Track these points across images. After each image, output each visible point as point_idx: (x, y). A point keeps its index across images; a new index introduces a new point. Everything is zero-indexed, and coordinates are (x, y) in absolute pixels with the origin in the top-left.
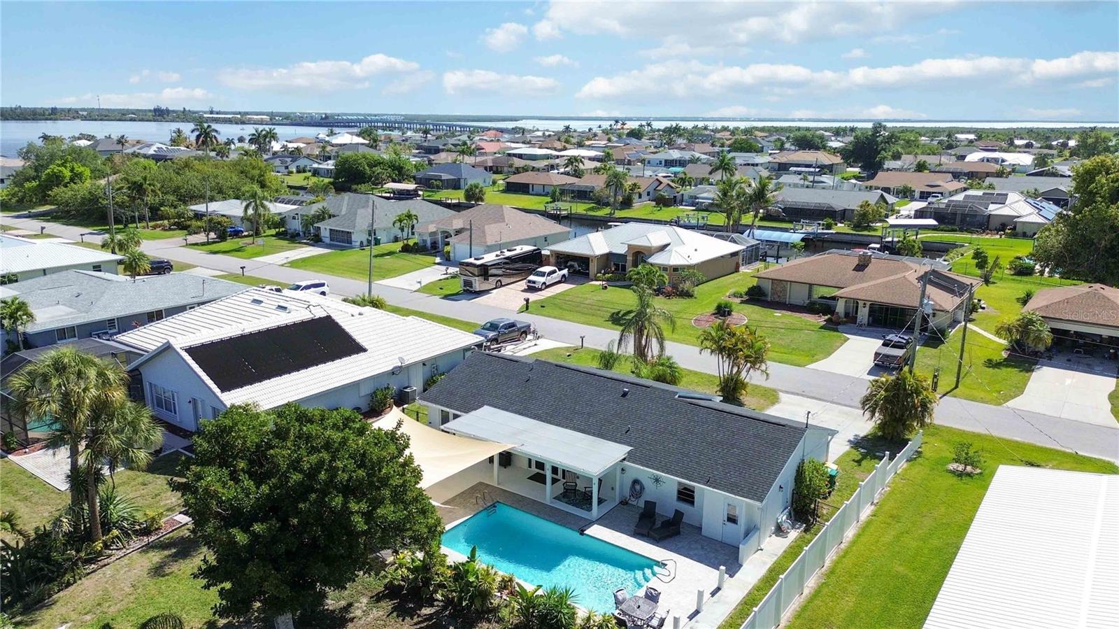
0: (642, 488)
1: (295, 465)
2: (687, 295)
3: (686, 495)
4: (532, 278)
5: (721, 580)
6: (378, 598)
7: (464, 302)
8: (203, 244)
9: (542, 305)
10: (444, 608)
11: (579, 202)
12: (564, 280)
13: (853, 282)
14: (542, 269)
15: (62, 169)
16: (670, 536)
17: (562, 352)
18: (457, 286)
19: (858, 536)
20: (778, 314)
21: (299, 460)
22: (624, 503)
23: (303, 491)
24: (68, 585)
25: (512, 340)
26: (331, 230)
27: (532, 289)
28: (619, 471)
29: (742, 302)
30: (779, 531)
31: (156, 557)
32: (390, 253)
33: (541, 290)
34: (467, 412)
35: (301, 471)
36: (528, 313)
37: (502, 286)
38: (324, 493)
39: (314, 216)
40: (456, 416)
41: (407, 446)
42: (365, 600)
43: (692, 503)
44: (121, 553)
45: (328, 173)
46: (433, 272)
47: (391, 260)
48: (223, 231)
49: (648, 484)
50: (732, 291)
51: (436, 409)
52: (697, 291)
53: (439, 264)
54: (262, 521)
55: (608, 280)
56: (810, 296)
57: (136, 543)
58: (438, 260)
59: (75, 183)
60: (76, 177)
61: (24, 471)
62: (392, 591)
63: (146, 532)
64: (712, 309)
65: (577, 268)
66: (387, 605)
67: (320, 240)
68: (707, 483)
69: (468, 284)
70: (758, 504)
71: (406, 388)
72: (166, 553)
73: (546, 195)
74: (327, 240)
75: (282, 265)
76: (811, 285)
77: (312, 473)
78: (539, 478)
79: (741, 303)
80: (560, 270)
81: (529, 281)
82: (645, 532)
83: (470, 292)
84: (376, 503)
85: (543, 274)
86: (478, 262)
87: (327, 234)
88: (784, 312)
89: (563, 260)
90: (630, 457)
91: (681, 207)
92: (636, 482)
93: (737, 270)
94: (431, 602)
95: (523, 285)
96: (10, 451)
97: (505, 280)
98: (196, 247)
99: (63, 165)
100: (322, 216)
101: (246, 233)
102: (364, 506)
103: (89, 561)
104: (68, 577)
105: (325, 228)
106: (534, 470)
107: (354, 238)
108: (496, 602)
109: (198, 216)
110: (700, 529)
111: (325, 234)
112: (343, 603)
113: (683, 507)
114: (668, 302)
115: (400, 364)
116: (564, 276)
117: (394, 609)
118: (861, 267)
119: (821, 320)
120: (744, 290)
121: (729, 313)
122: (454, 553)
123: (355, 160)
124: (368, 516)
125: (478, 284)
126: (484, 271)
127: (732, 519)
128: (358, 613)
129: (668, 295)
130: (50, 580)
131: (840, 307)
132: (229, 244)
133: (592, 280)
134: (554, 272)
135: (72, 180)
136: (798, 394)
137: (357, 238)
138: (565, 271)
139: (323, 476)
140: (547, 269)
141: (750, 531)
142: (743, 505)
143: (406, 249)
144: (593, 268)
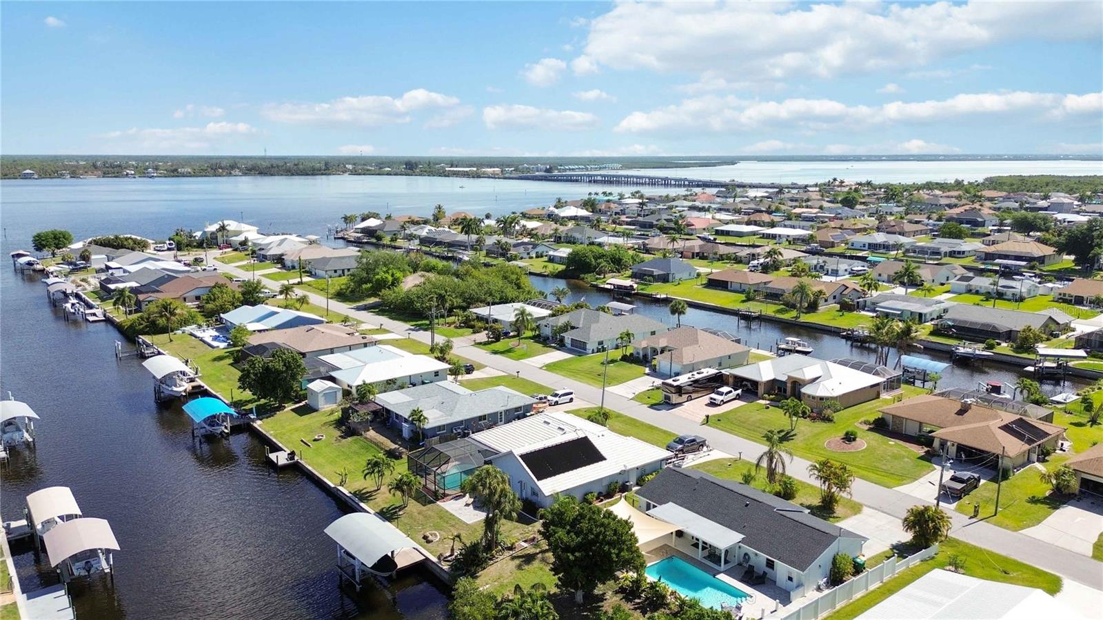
0: (749, 558)
1: (590, 531)
2: (828, 420)
3: (770, 564)
4: (713, 396)
5: (777, 606)
6: (616, 592)
7: (664, 412)
8: (485, 344)
9: (719, 419)
10: (645, 601)
11: (769, 303)
12: (738, 397)
13: (952, 424)
14: (720, 390)
15: (387, 275)
16: (759, 584)
17: (725, 462)
18: (659, 397)
19: (863, 597)
20: (892, 442)
21: (592, 529)
22: (740, 564)
23: (593, 542)
24: (484, 568)
25: (693, 451)
26: (572, 339)
27: (712, 404)
28: (737, 548)
29: (870, 430)
30: (819, 589)
31: (517, 562)
32: (613, 361)
33: (720, 405)
34: (661, 504)
35: (593, 534)
36: (709, 426)
37: (691, 400)
38: (601, 544)
39: (561, 328)
40: (654, 507)
41: (632, 527)
42: (610, 593)
43: (773, 569)
44: (502, 557)
45: (561, 260)
46: (644, 382)
47: (614, 368)
48: (497, 334)
49: (752, 556)
50: (863, 419)
51: (643, 501)
52: (836, 416)
53: (648, 375)
54: (579, 551)
55: (771, 400)
56: (920, 431)
57: (507, 553)
58: (647, 370)
59: (396, 286)
60: (395, 282)
61: (447, 511)
62: (622, 590)
63: (511, 548)
64: (842, 434)
65: (748, 389)
66: (620, 596)
67: (564, 345)
68: (779, 559)
69: (667, 398)
70: (801, 572)
71: (627, 482)
72: (521, 560)
73: (742, 292)
74: (569, 346)
75: (541, 368)
76: (921, 423)
77: (597, 535)
78: (696, 545)
79: (868, 430)
80: (735, 390)
81: (711, 399)
82: (745, 580)
83: (667, 404)
84: (621, 550)
85: (721, 394)
86: (675, 384)
87: (570, 342)
88: (897, 441)
89: (739, 382)
90: (743, 541)
91: (863, 313)
92: (746, 554)
93: (878, 396)
94: (639, 597)
95: (706, 399)
96: (437, 499)
97: (694, 396)
98: (481, 346)
99: (387, 272)
100: (567, 327)
101: (512, 334)
102: (616, 551)
103: (491, 559)
104: (484, 565)
105: (568, 337)
106: (695, 541)
107: (588, 346)
108: (668, 601)
109: (480, 318)
110: (775, 582)
111: (568, 341)
112: (601, 592)
113: (768, 570)
114: (813, 424)
115: (624, 469)
116: (738, 394)
117: (623, 598)
118: (962, 411)
119: (921, 451)
120: (872, 419)
121: (854, 439)
122: (651, 578)
123: (584, 254)
124: (618, 555)
125: (675, 399)
126: (679, 390)
127: (790, 579)
128: (608, 597)
129: (813, 419)
130: (478, 566)
131: (936, 444)
132: (502, 344)
133: (760, 399)
134: (730, 392)
135: (393, 284)
136: (876, 509)
137: (591, 346)
138: (739, 391)
139: (601, 537)
140: (725, 389)
141: (800, 585)
142: (795, 572)
143: (625, 358)
144: (761, 390)
